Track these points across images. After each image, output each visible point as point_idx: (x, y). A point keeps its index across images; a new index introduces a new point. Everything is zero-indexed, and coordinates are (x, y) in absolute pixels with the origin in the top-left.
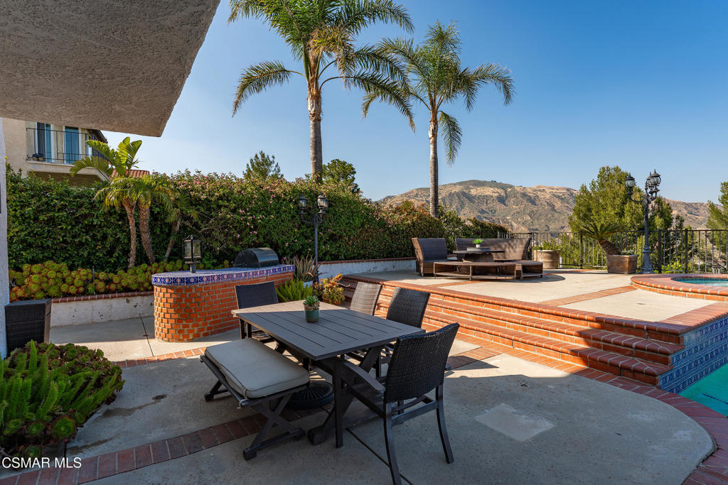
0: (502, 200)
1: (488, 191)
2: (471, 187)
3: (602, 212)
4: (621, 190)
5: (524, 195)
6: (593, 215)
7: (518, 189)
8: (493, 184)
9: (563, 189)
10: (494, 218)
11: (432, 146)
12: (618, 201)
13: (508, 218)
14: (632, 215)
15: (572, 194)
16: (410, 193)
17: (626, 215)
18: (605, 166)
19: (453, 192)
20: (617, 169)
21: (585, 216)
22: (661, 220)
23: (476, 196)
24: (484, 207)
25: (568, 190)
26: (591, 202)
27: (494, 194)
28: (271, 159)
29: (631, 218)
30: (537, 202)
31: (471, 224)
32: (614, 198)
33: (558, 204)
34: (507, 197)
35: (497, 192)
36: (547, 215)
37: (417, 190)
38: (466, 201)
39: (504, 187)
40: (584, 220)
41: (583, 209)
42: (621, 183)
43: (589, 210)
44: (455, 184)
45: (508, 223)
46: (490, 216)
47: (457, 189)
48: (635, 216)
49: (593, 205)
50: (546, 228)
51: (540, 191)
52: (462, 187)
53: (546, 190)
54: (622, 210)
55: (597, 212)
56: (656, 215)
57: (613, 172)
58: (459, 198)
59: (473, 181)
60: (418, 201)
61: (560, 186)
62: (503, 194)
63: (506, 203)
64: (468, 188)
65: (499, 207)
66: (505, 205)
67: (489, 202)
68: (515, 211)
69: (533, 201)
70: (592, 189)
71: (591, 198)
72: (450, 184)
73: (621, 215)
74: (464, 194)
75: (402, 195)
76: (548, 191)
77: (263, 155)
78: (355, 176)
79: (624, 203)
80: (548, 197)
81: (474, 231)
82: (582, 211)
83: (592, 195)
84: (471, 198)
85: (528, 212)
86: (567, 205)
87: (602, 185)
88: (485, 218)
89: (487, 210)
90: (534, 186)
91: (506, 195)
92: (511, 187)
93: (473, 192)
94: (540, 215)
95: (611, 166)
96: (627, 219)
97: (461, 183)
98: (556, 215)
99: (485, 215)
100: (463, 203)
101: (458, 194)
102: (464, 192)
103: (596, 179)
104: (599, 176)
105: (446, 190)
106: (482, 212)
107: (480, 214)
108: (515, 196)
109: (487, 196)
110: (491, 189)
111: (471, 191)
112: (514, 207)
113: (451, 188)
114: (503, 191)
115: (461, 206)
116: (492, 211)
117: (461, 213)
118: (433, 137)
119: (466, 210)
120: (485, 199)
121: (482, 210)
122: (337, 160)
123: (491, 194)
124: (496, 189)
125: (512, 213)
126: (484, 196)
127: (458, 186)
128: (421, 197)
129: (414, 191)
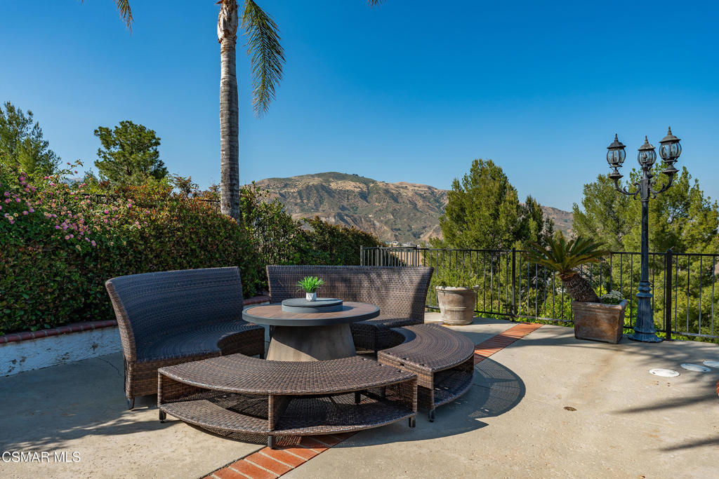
0: (364, 196)
1: (350, 186)
2: (331, 179)
3: (476, 213)
4: (495, 186)
5: (387, 191)
6: (466, 216)
7: (381, 185)
8: (355, 178)
9: (425, 187)
10: (356, 216)
11: (223, 58)
12: (493, 200)
13: (370, 216)
14: (507, 216)
15: (433, 193)
16: (260, 183)
17: (501, 216)
18: (478, 159)
19: (311, 184)
20: (490, 163)
21: (458, 216)
22: (535, 223)
23: (336, 190)
24: (345, 203)
25: (429, 188)
26: (464, 200)
27: (356, 189)
28: (27, 116)
29: (507, 220)
30: (400, 200)
31: (312, 230)
32: (489, 196)
33: (420, 203)
34: (369, 193)
35: (359, 187)
36: (410, 214)
37: (269, 180)
38: (326, 196)
39: (366, 181)
40: (457, 222)
41: (457, 208)
42: (495, 180)
43: (463, 210)
44: (312, 176)
45: (370, 222)
46: (352, 214)
47: (316, 181)
48: (510, 218)
49: (467, 205)
50: (408, 228)
51: (402, 188)
52: (320, 179)
53: (409, 187)
54: (497, 210)
55: (471, 212)
56: (529, 217)
57: (486, 166)
58: (318, 192)
59: (333, 173)
61: (422, 184)
62: (365, 189)
63: (369, 199)
64: (328, 181)
65: (361, 203)
66: (367, 201)
67: (350, 198)
68: (377, 209)
69: (395, 198)
70: (465, 185)
71: (463, 195)
72: (308, 175)
73: (496, 216)
74: (323, 187)
76: (411, 188)
77: (11, 109)
78: (159, 148)
79: (498, 203)
80: (410, 194)
81: (317, 244)
82: (455, 211)
83: (465, 192)
84: (330, 193)
85: (390, 210)
86: (428, 204)
87: (475, 181)
88: (347, 215)
89: (348, 207)
90: (397, 183)
91: (369, 190)
92: (373, 182)
93: (333, 185)
94: (403, 214)
95: (484, 160)
96: (502, 222)
97: (319, 175)
98: (418, 214)
99: (347, 212)
100: (321, 197)
101: (316, 187)
103: (469, 173)
104: (472, 170)
105: (303, 182)
106: (343, 208)
107: (340, 211)
108: (378, 193)
109: (348, 191)
110: (353, 183)
111: (331, 184)
112: (377, 204)
113: (308, 181)
114: (365, 186)
115: (320, 200)
116: (353, 208)
117: (321, 209)
118: (225, 36)
119: (326, 206)
120: (346, 194)
121: (343, 206)
122: (128, 122)
123: (352, 189)
124: (358, 183)
125: (374, 211)
126: (345, 191)
127: (316, 178)
128: (273, 189)
129: (266, 181)
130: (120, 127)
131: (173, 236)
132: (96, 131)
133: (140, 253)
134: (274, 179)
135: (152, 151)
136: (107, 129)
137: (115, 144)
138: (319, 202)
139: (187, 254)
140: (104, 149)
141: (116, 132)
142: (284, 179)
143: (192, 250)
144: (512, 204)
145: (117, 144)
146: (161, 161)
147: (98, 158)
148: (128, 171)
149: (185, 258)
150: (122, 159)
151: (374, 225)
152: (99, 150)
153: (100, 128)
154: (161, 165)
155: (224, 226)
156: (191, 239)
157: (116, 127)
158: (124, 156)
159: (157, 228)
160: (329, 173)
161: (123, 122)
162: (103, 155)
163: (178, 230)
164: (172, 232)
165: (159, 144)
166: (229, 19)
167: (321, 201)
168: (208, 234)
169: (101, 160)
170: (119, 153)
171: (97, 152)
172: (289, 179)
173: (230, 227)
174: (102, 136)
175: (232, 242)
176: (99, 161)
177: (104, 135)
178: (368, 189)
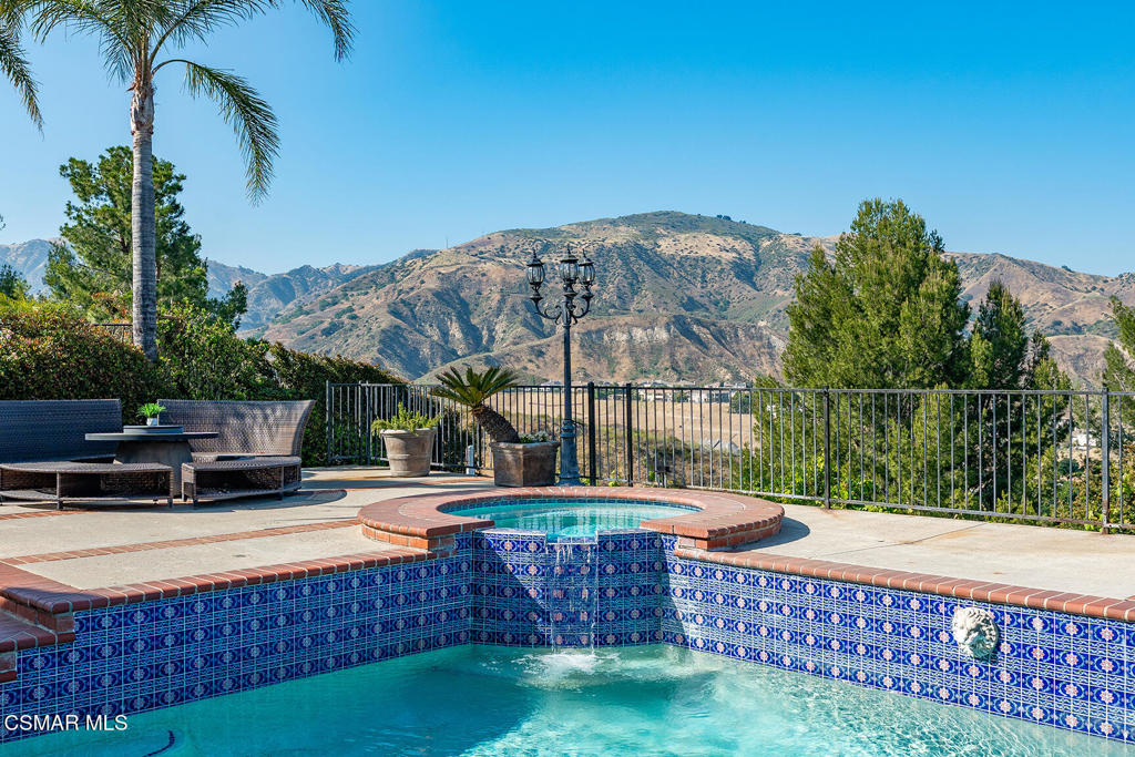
0: (745, 272)
1: (708, 246)
2: (660, 230)
4: (897, 262)
7: (790, 243)
8: (723, 225)
10: (723, 323)
12: (889, 294)
13: (762, 324)
14: (918, 329)
16: (483, 243)
18: (871, 198)
19: (609, 242)
20: (899, 209)
23: (673, 257)
24: (696, 291)
27: (724, 254)
34: (759, 263)
35: (733, 249)
37: (505, 234)
38: (646, 271)
39: (751, 234)
41: (814, 310)
43: (827, 314)
44: (613, 223)
45: (761, 338)
46: (713, 319)
47: (621, 236)
48: (924, 332)
49: (837, 297)
52: (633, 231)
57: (888, 215)
58: (626, 263)
60: (506, 267)
62: (749, 255)
63: (758, 280)
64: (651, 235)
65: (738, 291)
66: (754, 285)
67: (709, 276)
70: (841, 259)
71: (833, 281)
72: (601, 221)
73: (891, 328)
74: (640, 251)
75: (457, 250)
78: (179, 198)
82: (809, 317)
83: (838, 274)
84: (658, 265)
88: (699, 323)
89: (705, 301)
91: (758, 256)
92: (770, 234)
93: (666, 246)
95: (886, 200)
96: (906, 342)
97: (631, 220)
99: (699, 314)
100: (635, 276)
101: (621, 251)
102: (641, 247)
103: (849, 232)
104: (856, 225)
105: (591, 237)
106: (691, 304)
107: (683, 312)
108: (784, 264)
109: (703, 259)
110: (716, 240)
111: (660, 243)
112: (779, 292)
113: (602, 235)
114: (749, 246)
115: (631, 285)
116: (716, 304)
117: (633, 307)
118: (138, 129)
119: (646, 299)
120: (699, 267)
121: (690, 299)
122: (122, 149)
123: (715, 254)
124: (730, 239)
125: (772, 311)
126: (696, 260)
127: (622, 228)
128: (514, 256)
129: (494, 238)
130: (108, 156)
131: (58, 367)
132: (63, 168)
133: (21, 384)
134: (516, 232)
135: (166, 204)
136: (84, 163)
137: (98, 193)
138: (627, 290)
139: (75, 387)
140: (78, 203)
141: (102, 167)
142: (541, 232)
143: (80, 382)
144: (933, 301)
145: (102, 192)
146: (183, 224)
147: (66, 219)
148: (123, 243)
149: (72, 391)
150: (110, 222)
151: (770, 346)
152: (70, 207)
153: (72, 160)
154: (185, 232)
155: (122, 356)
156: (79, 370)
157: (102, 157)
158: (113, 216)
159: (39, 359)
160: (655, 215)
161: (112, 149)
162: (75, 214)
163: (64, 360)
164: (57, 362)
165: (180, 189)
166: (142, 108)
167: (635, 285)
168: (100, 364)
169: (72, 224)
170: (106, 209)
171: (66, 209)
172: (555, 232)
173: (129, 357)
174: (73, 177)
175: (131, 375)
176: (70, 226)
177: (78, 174)
178: (756, 255)
